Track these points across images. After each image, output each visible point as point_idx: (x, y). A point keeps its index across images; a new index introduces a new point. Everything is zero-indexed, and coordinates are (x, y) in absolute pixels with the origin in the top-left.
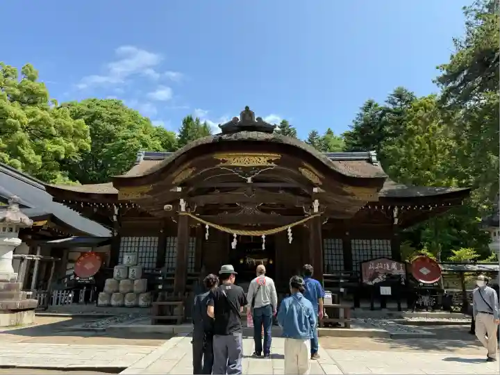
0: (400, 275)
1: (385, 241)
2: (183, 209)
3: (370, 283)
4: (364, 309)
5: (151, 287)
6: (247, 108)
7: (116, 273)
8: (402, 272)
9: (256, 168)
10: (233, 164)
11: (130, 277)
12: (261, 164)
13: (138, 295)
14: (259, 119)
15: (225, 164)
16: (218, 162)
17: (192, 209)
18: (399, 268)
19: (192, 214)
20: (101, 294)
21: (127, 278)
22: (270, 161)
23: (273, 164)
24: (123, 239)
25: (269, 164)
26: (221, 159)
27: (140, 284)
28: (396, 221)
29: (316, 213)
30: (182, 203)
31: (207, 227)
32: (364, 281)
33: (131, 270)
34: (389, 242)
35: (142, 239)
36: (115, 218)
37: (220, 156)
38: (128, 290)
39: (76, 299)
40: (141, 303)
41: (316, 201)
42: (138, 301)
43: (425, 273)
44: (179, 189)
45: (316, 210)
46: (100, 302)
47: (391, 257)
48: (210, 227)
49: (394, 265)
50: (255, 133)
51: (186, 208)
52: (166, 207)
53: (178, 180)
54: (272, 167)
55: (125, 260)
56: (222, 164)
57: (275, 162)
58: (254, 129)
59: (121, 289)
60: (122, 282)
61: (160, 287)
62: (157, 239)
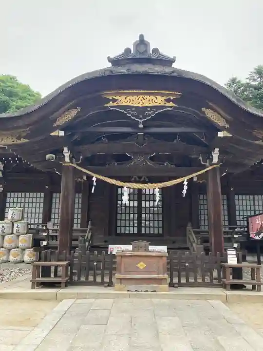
2: (67, 159)
3: (257, 238)
4: (250, 262)
5: (36, 243)
6: (142, 36)
9: (152, 107)
10: (125, 104)
11: (15, 232)
12: (157, 104)
13: (24, 250)
14: (156, 51)
15: (115, 104)
16: (108, 101)
17: (77, 160)
19: (78, 165)
21: (12, 233)
23: (171, 104)
24: (9, 194)
25: (167, 104)
26: (111, 98)
27: (25, 240)
29: (214, 164)
30: (66, 153)
31: (94, 179)
32: (251, 235)
33: (15, 225)
35: (27, 194)
38: (13, 245)
40: (26, 258)
41: (217, 150)
42: (23, 256)
44: (62, 133)
45: (215, 160)
48: (98, 180)
50: (150, 66)
51: (71, 159)
52: (48, 156)
53: (61, 122)
54: (171, 107)
55: (10, 215)
56: (111, 103)
57: (173, 101)
58: (149, 61)
59: (6, 244)
60: (6, 237)
61: (45, 243)
62: (42, 195)
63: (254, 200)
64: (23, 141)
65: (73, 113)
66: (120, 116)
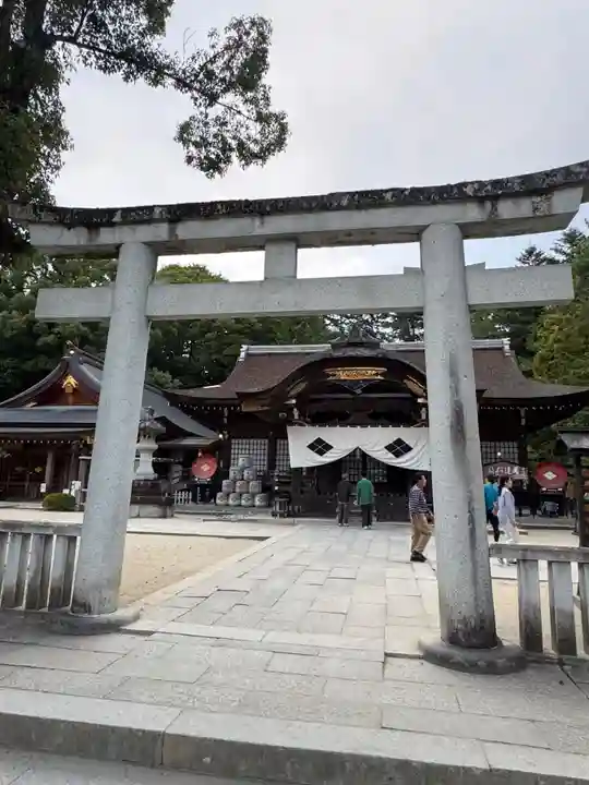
0: (521, 480)
1: (511, 443)
2: (296, 417)
5: (266, 489)
7: (231, 474)
8: (524, 476)
9: (364, 380)
10: (342, 378)
11: (245, 478)
12: (368, 378)
13: (253, 496)
15: (335, 378)
16: (328, 376)
17: (304, 417)
18: (520, 471)
19: (305, 421)
20: (219, 495)
21: (243, 479)
22: (377, 374)
23: (379, 377)
24: (233, 441)
25: (376, 377)
26: (331, 374)
27: (254, 486)
28: (523, 422)
30: (296, 412)
33: (246, 472)
34: (515, 444)
35: (251, 441)
36: (225, 420)
37: (329, 371)
38: (244, 490)
39: (194, 500)
40: (257, 503)
41: (423, 409)
42: (254, 501)
43: (550, 478)
44: (294, 401)
46: (218, 501)
47: (516, 462)
49: (516, 470)
50: (362, 349)
51: (299, 417)
52: (281, 415)
53: (292, 393)
55: (241, 462)
56: (331, 378)
57: (381, 375)
58: (361, 345)
59: (237, 490)
60: (238, 484)
61: (276, 488)
62: (267, 441)
63: (495, 447)
64: (266, 408)
65: (303, 386)
66: (339, 387)
